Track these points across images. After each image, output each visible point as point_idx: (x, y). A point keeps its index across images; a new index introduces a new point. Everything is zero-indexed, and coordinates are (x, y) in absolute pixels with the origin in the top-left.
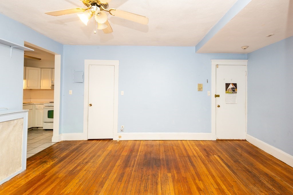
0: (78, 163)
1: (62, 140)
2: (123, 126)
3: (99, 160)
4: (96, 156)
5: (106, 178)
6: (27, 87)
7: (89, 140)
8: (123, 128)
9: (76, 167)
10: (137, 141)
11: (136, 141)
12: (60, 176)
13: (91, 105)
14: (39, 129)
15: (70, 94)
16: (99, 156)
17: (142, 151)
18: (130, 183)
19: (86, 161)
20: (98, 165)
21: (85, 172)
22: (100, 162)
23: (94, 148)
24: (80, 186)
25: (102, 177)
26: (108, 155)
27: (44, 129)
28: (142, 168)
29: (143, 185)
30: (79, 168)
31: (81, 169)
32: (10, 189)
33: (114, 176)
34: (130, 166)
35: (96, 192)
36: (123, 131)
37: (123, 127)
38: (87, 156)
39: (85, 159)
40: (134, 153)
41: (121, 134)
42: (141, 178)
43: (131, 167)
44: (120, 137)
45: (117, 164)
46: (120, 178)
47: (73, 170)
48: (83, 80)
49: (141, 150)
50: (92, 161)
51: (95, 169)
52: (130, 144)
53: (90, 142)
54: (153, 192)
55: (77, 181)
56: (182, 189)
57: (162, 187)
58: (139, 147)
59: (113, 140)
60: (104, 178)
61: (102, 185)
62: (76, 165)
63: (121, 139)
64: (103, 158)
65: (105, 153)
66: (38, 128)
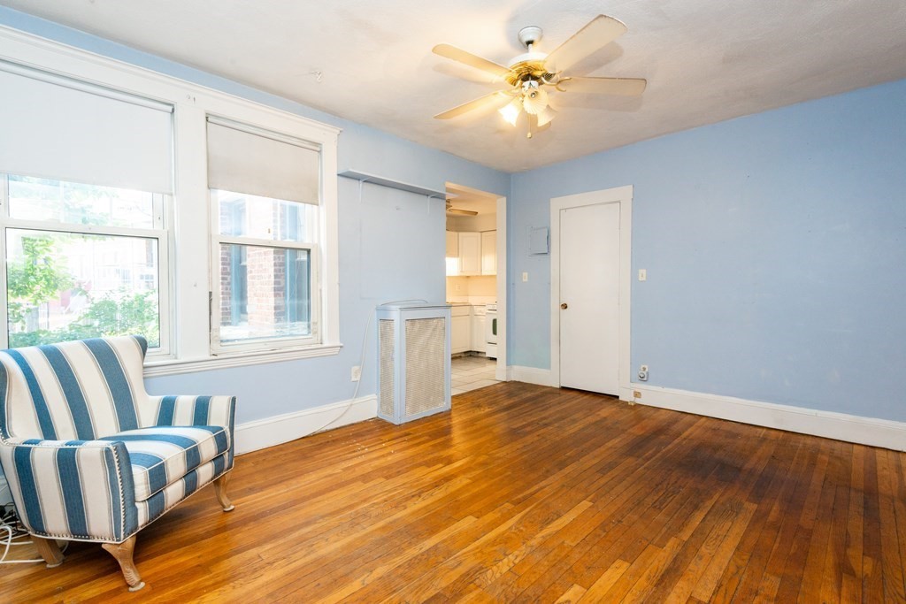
0: (529, 421)
1: (513, 379)
2: (646, 367)
3: (572, 427)
4: (568, 419)
5: (573, 459)
6: (462, 271)
7: (564, 388)
8: (645, 373)
9: (524, 426)
10: (689, 416)
11: (684, 415)
12: (494, 431)
13: (566, 307)
14: (480, 355)
15: (524, 280)
16: (574, 421)
17: (690, 437)
18: (624, 482)
19: (545, 421)
20: (566, 434)
21: (536, 438)
22: (571, 431)
23: (568, 405)
24: (521, 455)
25: (568, 454)
26: (596, 423)
27: (487, 355)
28: (670, 470)
29: (656, 498)
30: (528, 429)
31: (531, 432)
32: (430, 426)
33: (591, 460)
34: (638, 457)
35: (548, 471)
36: (645, 379)
37: (644, 369)
38: (550, 416)
39: (545, 418)
40: (662, 437)
41: (640, 387)
42: (657, 485)
43: (640, 460)
44: (637, 395)
45: (609, 444)
46: (604, 469)
47: (518, 429)
48: (549, 248)
49: (690, 434)
50: (556, 425)
51: (558, 439)
52: (663, 416)
53: (563, 392)
54: (675, 517)
55: (519, 446)
56: (777, 545)
57: (709, 518)
58: (686, 429)
59: (620, 399)
60: (569, 457)
61: (562, 465)
62: (524, 423)
63: (639, 401)
64: (581, 426)
65: (591, 419)
66: (478, 352)
